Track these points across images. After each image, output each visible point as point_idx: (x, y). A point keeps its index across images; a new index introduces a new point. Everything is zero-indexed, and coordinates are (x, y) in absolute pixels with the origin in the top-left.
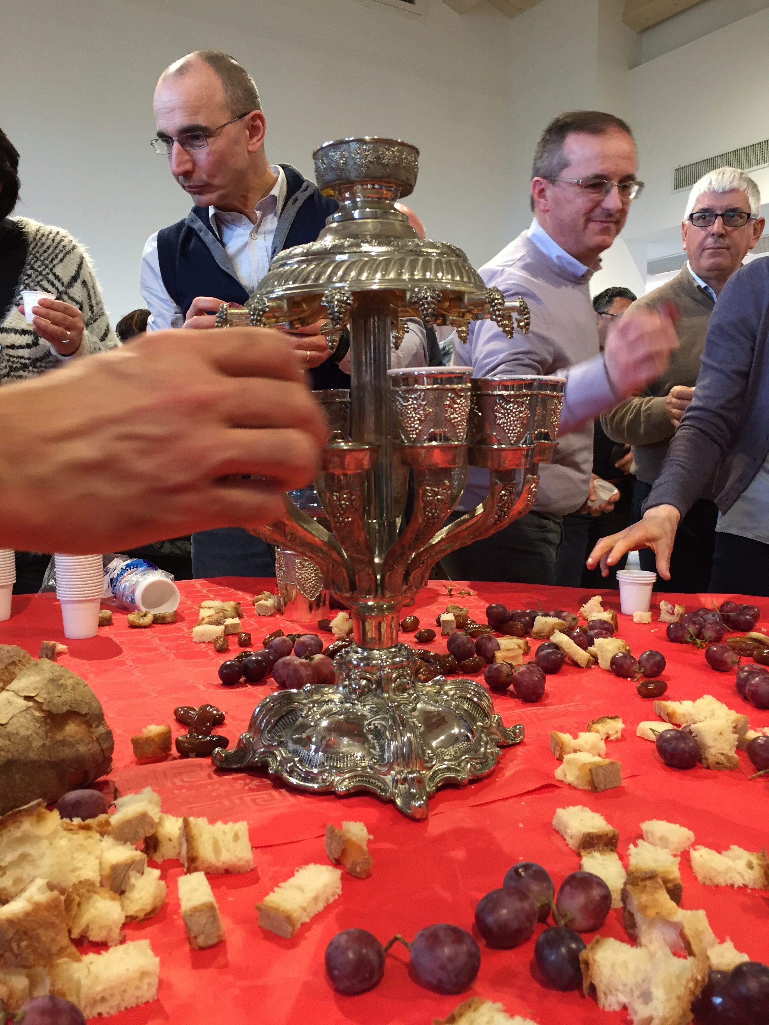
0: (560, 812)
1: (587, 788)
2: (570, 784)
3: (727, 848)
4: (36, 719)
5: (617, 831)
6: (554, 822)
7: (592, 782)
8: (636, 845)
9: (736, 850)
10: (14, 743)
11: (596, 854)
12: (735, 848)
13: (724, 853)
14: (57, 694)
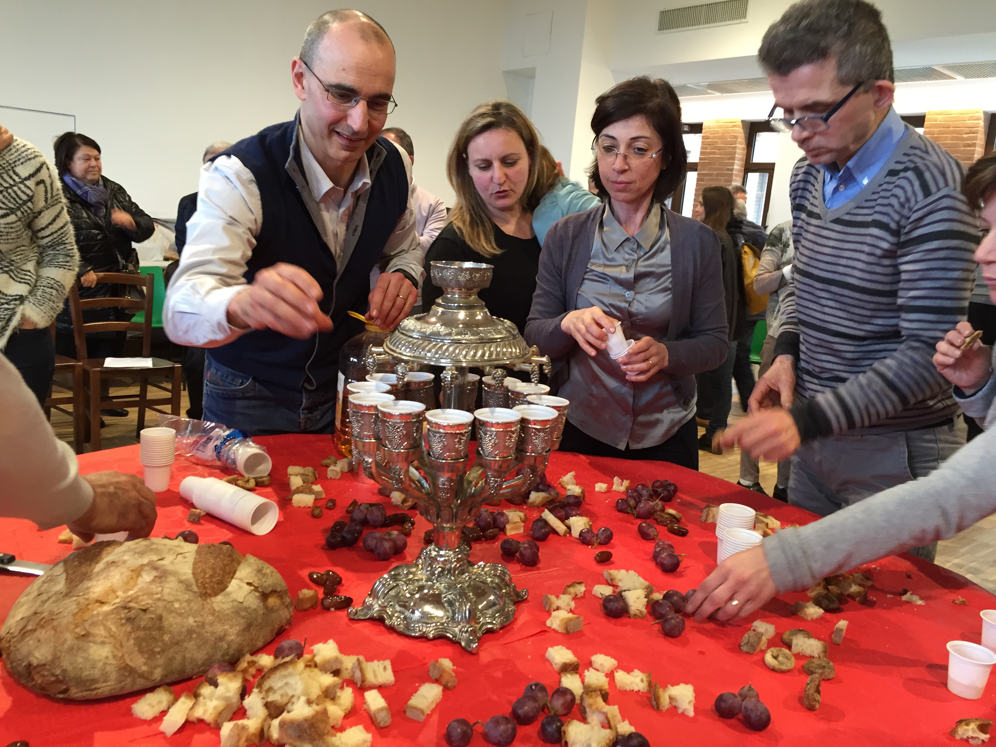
0: (550, 649)
1: (563, 631)
2: (554, 630)
3: (632, 671)
4: (257, 597)
5: (579, 661)
6: (547, 655)
7: (566, 629)
8: (588, 671)
9: (637, 672)
10: (249, 613)
11: (569, 675)
12: (636, 671)
13: (631, 673)
14: (264, 580)
